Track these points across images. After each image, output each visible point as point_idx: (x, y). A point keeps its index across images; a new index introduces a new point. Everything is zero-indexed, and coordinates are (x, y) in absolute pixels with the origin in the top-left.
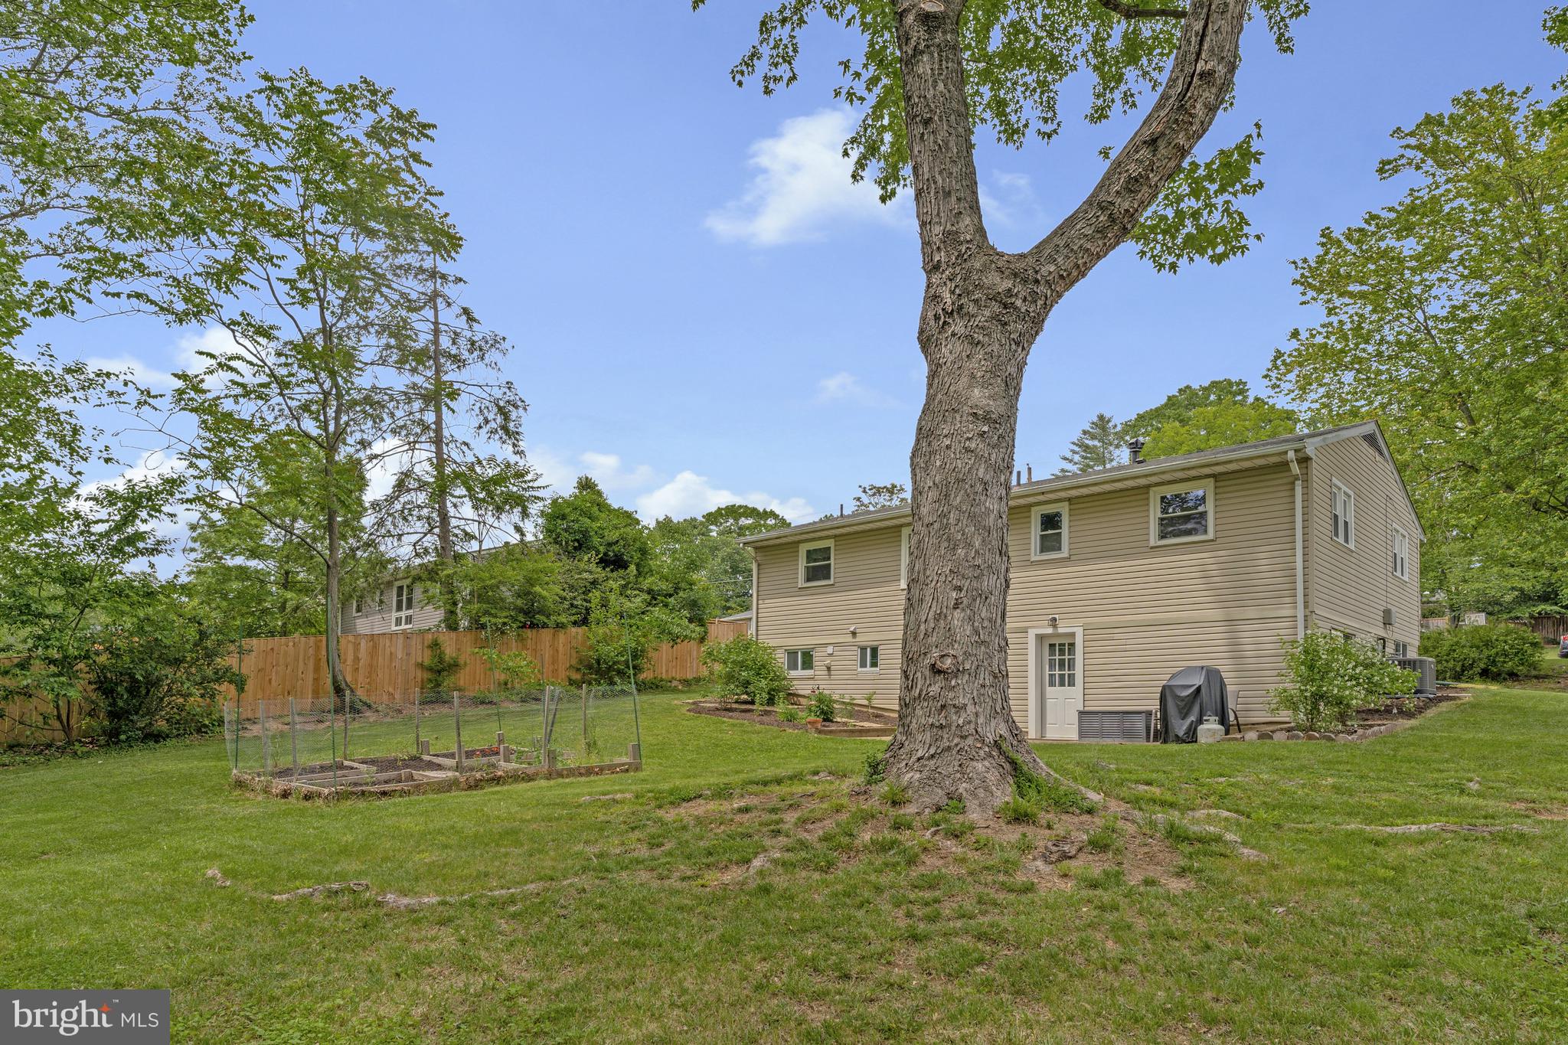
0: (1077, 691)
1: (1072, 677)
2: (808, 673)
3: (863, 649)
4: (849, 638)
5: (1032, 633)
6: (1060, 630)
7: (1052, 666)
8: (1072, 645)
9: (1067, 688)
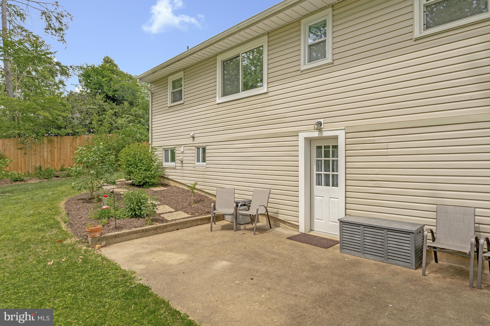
0: (340, 190)
1: (335, 177)
2: (173, 164)
3: (198, 148)
4: (190, 141)
5: (302, 136)
6: (326, 134)
7: (319, 168)
8: (335, 147)
9: (331, 188)
